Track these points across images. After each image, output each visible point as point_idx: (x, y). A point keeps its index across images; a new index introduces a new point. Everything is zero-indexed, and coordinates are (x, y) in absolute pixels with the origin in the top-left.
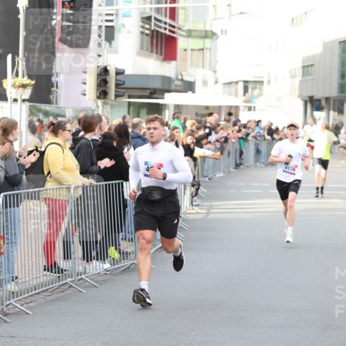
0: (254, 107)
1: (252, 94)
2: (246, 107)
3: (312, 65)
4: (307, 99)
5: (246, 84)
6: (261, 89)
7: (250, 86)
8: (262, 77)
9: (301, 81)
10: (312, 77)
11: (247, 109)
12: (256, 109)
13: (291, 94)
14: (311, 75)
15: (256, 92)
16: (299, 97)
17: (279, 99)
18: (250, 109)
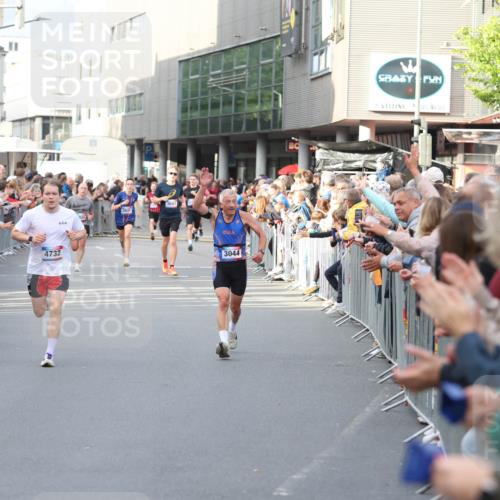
0: (58, 155)
1: (55, 136)
2: (46, 153)
3: (141, 94)
4: (134, 142)
5: (46, 122)
6: (67, 129)
7: (51, 125)
8: (69, 111)
9: (124, 117)
10: (142, 112)
11: (48, 157)
12: (61, 156)
13: (110, 136)
14: (140, 109)
15: (61, 133)
16: (122, 140)
17: (93, 143)
18: (51, 157)
